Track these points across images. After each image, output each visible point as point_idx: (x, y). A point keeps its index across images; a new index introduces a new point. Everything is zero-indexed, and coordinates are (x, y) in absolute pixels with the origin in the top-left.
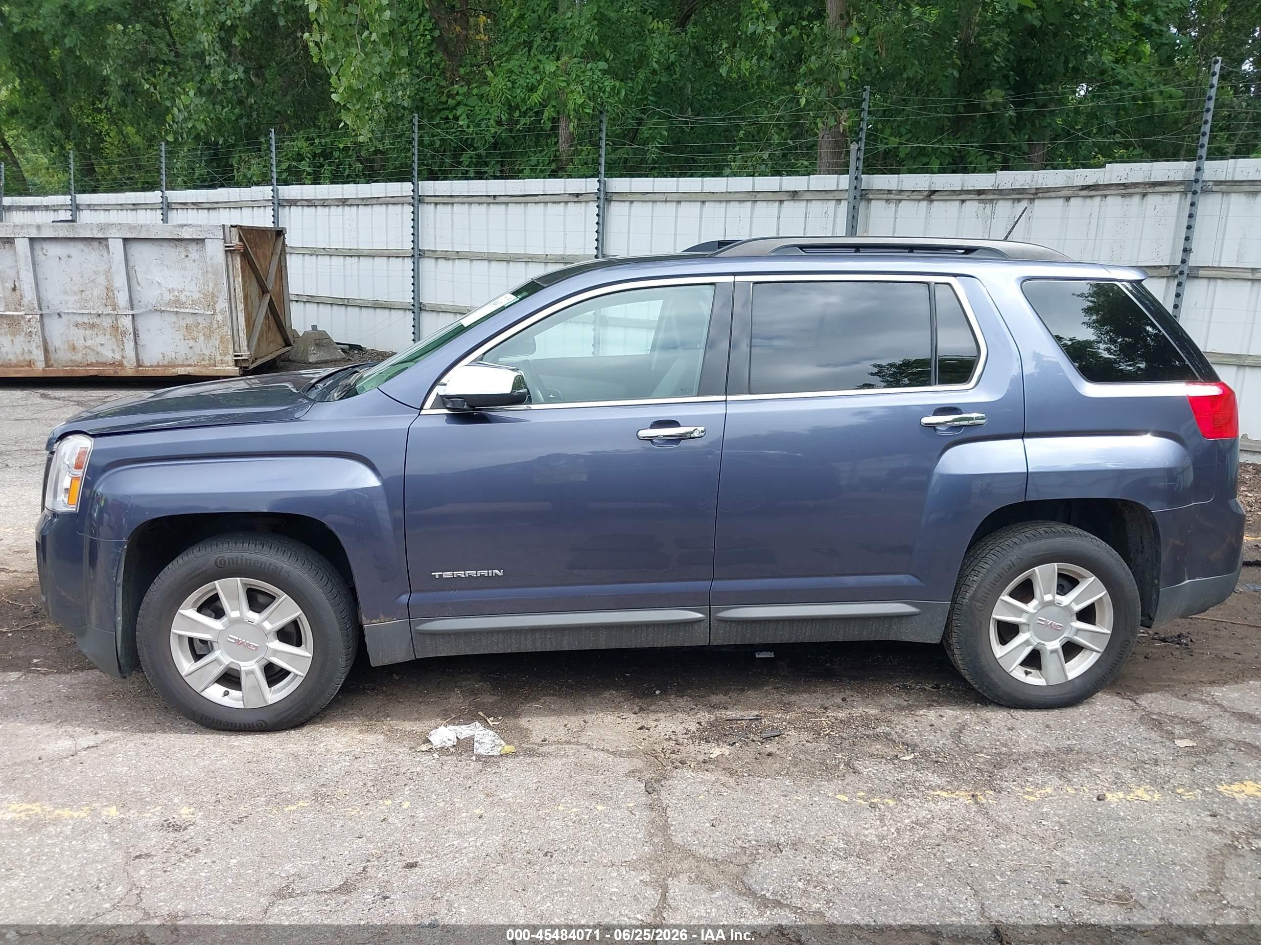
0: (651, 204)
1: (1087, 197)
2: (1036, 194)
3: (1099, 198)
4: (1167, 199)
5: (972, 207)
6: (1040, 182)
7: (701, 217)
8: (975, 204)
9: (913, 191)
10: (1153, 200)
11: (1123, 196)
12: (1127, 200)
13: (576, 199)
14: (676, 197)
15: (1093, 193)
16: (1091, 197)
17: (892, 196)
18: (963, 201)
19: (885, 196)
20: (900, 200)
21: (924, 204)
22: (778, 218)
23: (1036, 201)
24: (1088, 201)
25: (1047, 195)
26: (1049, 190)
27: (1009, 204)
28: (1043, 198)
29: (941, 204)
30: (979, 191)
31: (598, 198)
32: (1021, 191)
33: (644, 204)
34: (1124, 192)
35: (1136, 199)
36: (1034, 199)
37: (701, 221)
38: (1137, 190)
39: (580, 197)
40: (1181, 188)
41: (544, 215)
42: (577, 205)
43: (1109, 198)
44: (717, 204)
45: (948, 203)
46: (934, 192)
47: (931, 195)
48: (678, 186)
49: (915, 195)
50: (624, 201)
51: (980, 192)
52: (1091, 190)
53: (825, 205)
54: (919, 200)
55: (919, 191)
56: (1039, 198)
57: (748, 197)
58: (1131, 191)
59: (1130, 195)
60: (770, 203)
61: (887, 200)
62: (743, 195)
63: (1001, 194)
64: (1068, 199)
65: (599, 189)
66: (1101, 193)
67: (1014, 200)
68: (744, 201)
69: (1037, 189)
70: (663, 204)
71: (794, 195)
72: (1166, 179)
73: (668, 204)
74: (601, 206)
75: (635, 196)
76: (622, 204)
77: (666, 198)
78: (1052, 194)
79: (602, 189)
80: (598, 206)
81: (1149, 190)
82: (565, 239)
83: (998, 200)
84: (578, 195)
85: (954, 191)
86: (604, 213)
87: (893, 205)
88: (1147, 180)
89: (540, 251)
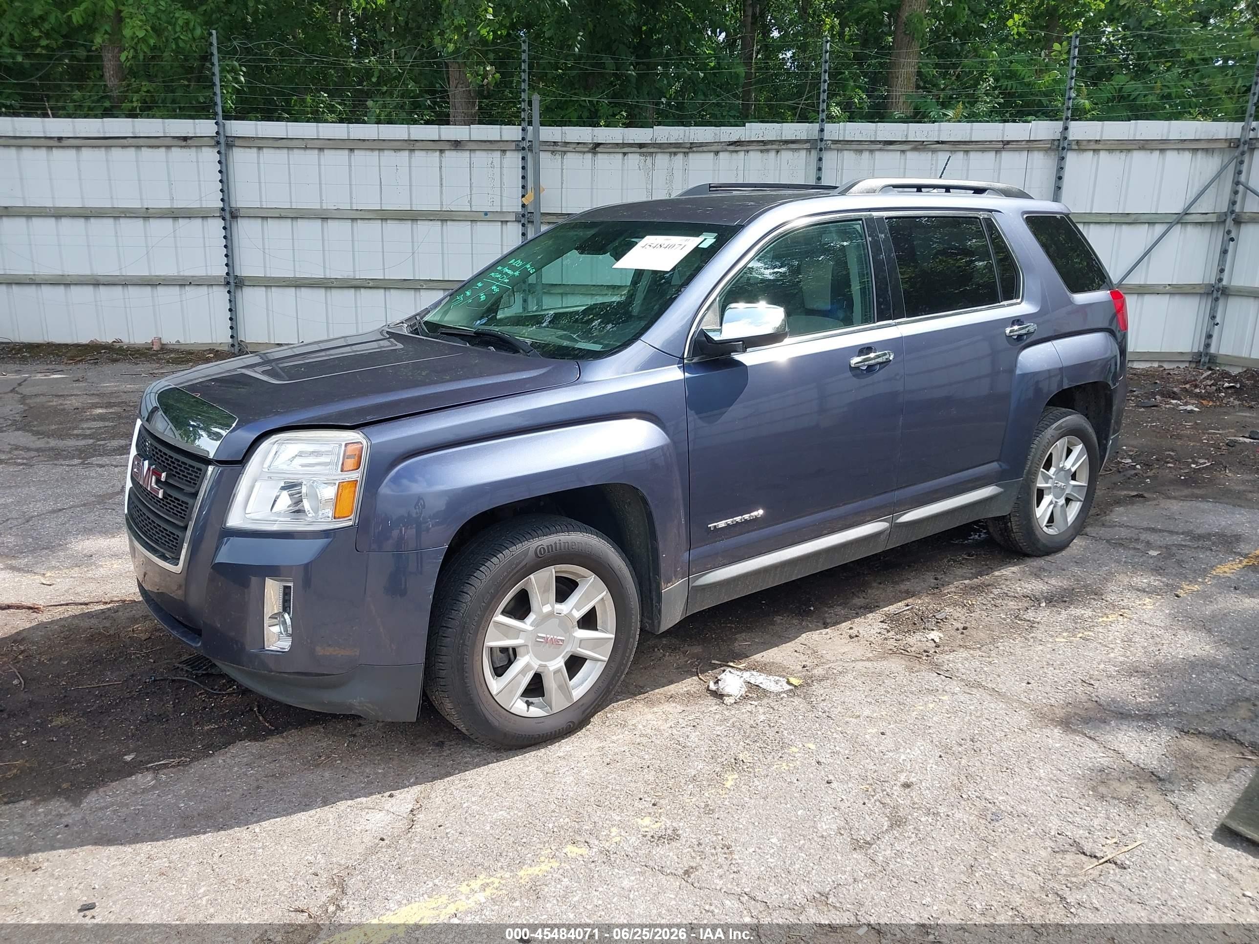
0: (285, 151)
1: (733, 151)
2: (692, 148)
3: (743, 153)
4: (796, 154)
5: (634, 159)
6: (692, 137)
7: (350, 166)
8: (637, 157)
9: (578, 143)
10: (786, 155)
11: (762, 151)
12: (765, 155)
13: (184, 144)
14: (318, 144)
15: (738, 148)
16: (737, 152)
17: (558, 148)
18: (625, 154)
19: (551, 148)
20: (565, 152)
21: (590, 156)
22: (441, 167)
23: (690, 155)
24: (734, 155)
25: (701, 149)
26: (701, 145)
27: (667, 156)
28: (697, 152)
29: (605, 156)
30: (641, 144)
31: (218, 143)
32: (677, 145)
33: (278, 151)
34: (763, 148)
35: (772, 154)
36: (688, 153)
37: (350, 170)
38: (774, 147)
39: (189, 142)
40: (808, 146)
41: (137, 161)
42: (184, 150)
43: (751, 154)
44: (368, 153)
45: (612, 156)
46: (598, 145)
47: (595, 148)
48: (318, 132)
49: (579, 147)
50: (250, 147)
51: (641, 146)
52: (737, 145)
53: (490, 155)
54: (584, 152)
55: (584, 143)
56: (694, 152)
57: (405, 145)
58: (769, 147)
59: (768, 151)
60: (430, 152)
61: (553, 152)
62: (399, 143)
63: (660, 148)
64: (717, 153)
65: (217, 133)
66: (745, 148)
67: (670, 153)
68: (400, 150)
69: (691, 143)
70: (302, 152)
71: (457, 145)
72: (794, 138)
73: (308, 152)
74: (223, 151)
75: (265, 141)
76: (248, 150)
77: (306, 145)
78: (705, 149)
79: (222, 132)
80: (219, 152)
81: (783, 147)
82: (171, 190)
83: (656, 153)
84: (185, 139)
85: (617, 144)
86: (226, 160)
87: (558, 157)
88: (779, 138)
89: (136, 204)
